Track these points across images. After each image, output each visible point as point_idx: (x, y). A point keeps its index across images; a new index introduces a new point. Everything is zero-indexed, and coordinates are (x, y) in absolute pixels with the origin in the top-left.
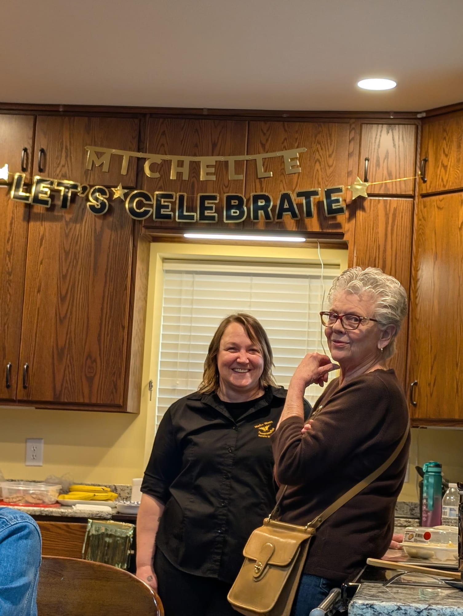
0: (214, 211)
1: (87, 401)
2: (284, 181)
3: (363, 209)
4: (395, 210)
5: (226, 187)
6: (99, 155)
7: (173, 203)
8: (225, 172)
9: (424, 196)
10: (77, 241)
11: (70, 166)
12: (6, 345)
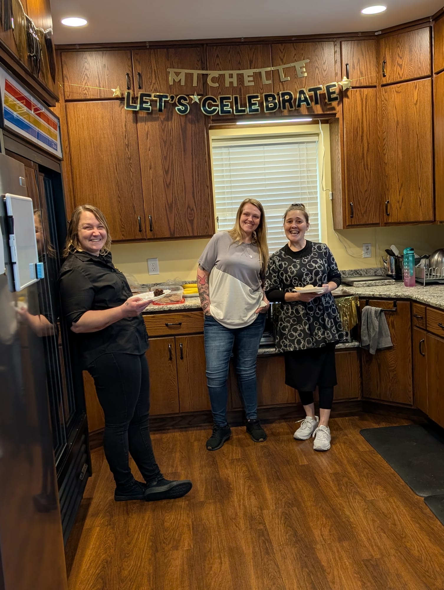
0: (257, 106)
1: (191, 235)
2: (297, 83)
3: (347, 96)
4: (367, 96)
5: (262, 89)
6: (177, 74)
7: (231, 103)
8: (259, 79)
9: (383, 86)
10: (171, 133)
11: (158, 83)
12: (135, 205)
